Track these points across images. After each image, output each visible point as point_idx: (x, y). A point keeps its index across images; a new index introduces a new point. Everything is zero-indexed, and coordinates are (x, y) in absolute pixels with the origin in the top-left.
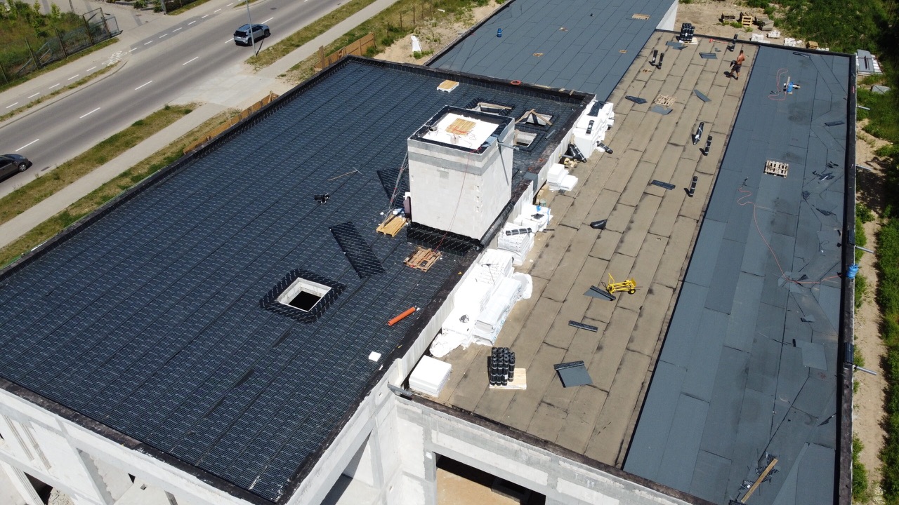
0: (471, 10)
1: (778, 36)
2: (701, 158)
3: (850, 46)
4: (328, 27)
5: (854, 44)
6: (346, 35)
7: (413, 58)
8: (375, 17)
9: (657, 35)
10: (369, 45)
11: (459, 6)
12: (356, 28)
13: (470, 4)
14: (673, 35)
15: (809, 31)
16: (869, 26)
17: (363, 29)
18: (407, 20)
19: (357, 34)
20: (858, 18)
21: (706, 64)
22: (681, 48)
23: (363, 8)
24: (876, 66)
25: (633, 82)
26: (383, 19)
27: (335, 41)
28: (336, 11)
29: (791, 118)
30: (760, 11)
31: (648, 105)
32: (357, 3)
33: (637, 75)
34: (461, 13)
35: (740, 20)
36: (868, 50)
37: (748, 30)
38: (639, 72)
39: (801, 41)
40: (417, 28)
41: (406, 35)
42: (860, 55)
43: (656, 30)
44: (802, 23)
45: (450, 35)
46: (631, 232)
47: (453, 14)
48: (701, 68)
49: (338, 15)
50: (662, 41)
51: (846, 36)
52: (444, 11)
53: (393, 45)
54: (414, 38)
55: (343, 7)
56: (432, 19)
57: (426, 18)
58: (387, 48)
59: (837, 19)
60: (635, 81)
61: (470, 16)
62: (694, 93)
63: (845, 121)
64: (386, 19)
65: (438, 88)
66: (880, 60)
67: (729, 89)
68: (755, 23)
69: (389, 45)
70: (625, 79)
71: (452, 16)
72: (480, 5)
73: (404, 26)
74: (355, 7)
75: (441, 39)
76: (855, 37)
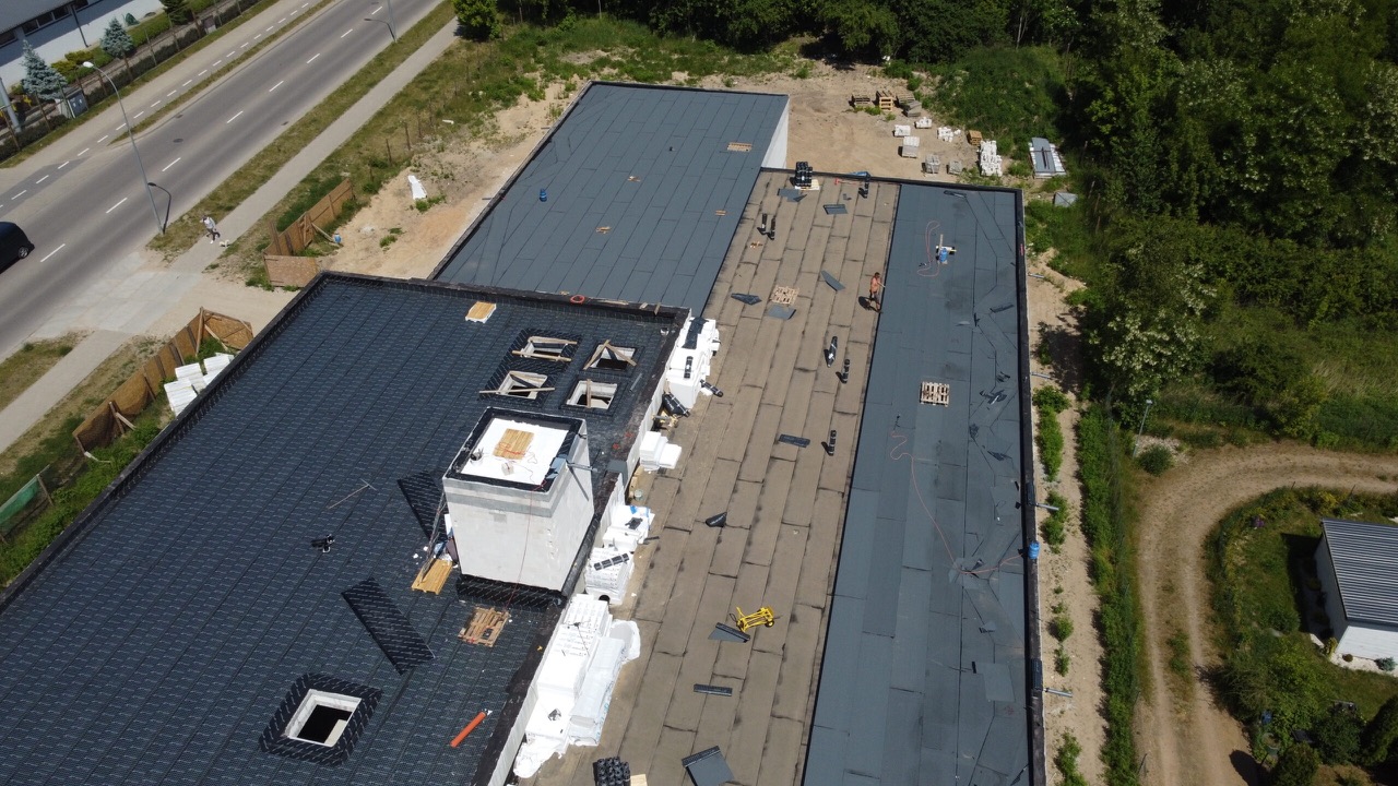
0: (493, 116)
1: (930, 124)
2: (839, 388)
3: (1022, 134)
4: (273, 169)
5: (1027, 131)
6: (304, 181)
7: (416, 210)
8: (347, 145)
9: (765, 177)
10: (345, 198)
11: (474, 111)
12: (319, 166)
13: (490, 105)
14: (785, 175)
15: (969, 115)
16: (1042, 104)
17: (331, 168)
18: (397, 144)
19: (323, 179)
20: (1027, 92)
21: (833, 223)
22: (798, 199)
23: (325, 128)
24: (1057, 164)
25: (739, 266)
26: (359, 146)
27: (289, 194)
28: (281, 137)
29: (948, 305)
30: (902, 84)
31: (762, 305)
32: (315, 121)
33: (743, 253)
34: (479, 123)
35: (876, 103)
36: (1045, 137)
37: (890, 118)
38: (746, 247)
39: (959, 131)
40: (415, 157)
41: (399, 171)
42: (1035, 146)
43: (763, 170)
44: (959, 103)
45: (468, 164)
46: (760, 525)
47: (466, 125)
48: (826, 232)
49: (287, 145)
50: (773, 190)
51: (1015, 120)
52: (452, 122)
53: (381, 192)
54: (412, 179)
55: (292, 130)
56: (436, 140)
57: (427, 137)
58: (373, 198)
59: (1003, 97)
60: (743, 266)
61: (494, 126)
62: (822, 278)
63: (1015, 303)
64: (365, 146)
65: (467, 318)
66: (1060, 151)
67: (867, 266)
68: (897, 104)
69: (376, 192)
70: (727, 262)
71: (465, 130)
72: (506, 106)
73: (395, 155)
74: (312, 128)
75: (455, 172)
76: (1027, 121)
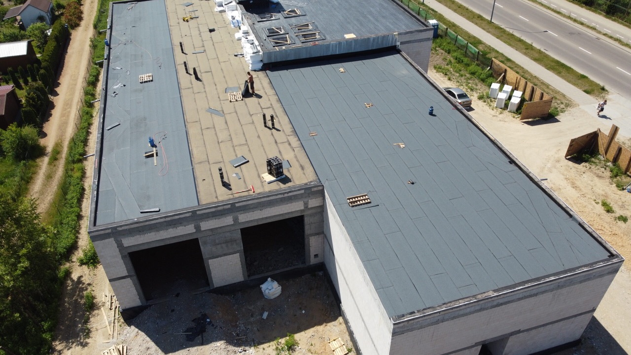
48: (236, 142)
62: (221, 112)
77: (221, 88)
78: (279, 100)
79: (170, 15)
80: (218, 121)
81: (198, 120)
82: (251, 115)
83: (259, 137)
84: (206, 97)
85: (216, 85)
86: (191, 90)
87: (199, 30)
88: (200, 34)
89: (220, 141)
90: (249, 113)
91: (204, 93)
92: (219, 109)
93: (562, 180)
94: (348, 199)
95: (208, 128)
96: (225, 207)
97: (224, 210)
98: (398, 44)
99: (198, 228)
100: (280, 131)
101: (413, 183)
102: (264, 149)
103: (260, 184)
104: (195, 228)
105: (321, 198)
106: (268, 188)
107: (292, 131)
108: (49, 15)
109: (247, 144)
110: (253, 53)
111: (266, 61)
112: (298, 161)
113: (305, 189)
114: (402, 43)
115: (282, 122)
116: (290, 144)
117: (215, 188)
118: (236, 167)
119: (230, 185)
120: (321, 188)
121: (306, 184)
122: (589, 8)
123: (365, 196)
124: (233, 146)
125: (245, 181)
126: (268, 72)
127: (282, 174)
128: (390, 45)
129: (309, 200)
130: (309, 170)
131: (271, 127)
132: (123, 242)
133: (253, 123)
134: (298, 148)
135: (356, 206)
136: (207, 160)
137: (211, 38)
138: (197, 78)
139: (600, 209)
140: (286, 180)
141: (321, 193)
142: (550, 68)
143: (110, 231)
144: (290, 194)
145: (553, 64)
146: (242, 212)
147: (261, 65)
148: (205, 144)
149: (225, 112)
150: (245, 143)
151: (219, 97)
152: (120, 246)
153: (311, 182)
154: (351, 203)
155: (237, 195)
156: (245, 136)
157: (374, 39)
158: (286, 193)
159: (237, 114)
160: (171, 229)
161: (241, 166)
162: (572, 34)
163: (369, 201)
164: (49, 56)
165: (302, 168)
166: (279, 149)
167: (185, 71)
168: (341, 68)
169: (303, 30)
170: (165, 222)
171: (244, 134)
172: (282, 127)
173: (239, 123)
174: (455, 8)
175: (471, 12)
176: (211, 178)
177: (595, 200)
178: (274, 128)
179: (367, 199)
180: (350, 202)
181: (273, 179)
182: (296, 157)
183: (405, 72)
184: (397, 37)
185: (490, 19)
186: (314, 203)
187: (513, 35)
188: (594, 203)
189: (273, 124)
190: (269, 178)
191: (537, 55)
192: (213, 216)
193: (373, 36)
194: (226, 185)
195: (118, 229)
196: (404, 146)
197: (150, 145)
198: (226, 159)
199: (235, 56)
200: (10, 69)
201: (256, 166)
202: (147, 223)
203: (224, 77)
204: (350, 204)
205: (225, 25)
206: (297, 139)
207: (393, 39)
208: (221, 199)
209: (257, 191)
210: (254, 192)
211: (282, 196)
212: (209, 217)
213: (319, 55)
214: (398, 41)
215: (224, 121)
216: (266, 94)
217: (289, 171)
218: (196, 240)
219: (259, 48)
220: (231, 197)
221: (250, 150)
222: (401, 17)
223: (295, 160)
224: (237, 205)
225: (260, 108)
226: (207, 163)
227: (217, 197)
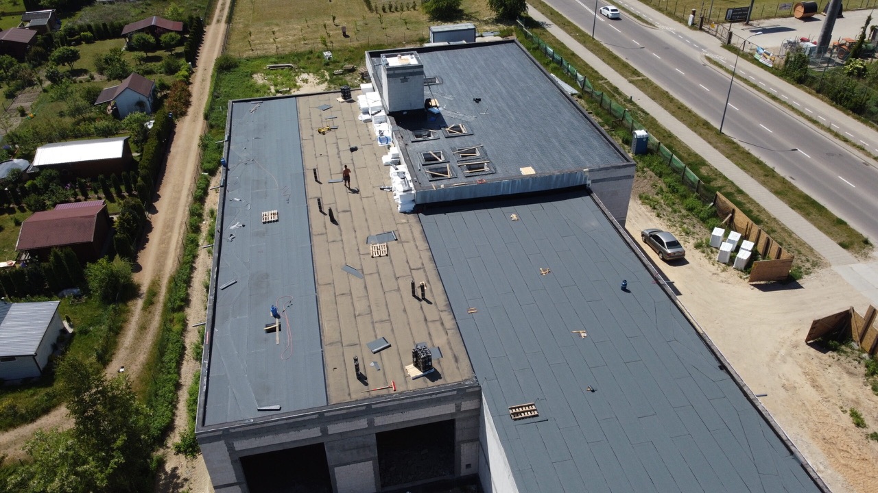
25: (423, 265)
33: (427, 276)
48: (376, 317)
50: (448, 354)
62: (361, 272)
77: (361, 236)
78: (433, 259)
79: (303, 122)
80: (356, 284)
81: (331, 282)
82: (397, 279)
83: (405, 310)
84: (343, 248)
85: (355, 231)
86: (324, 237)
87: (338, 148)
88: (338, 154)
89: (357, 313)
90: (395, 275)
91: (340, 243)
92: (358, 267)
93: (799, 375)
94: (510, 409)
95: (343, 294)
96: (359, 408)
97: (357, 412)
98: (589, 182)
99: (324, 431)
100: (431, 303)
101: (593, 391)
102: (410, 329)
103: (403, 378)
104: (321, 431)
105: (477, 401)
106: (412, 386)
107: (446, 305)
108: (150, 99)
109: (389, 321)
110: (404, 191)
111: (419, 202)
112: (451, 349)
113: (458, 390)
114: (593, 181)
115: (435, 292)
116: (442, 324)
117: (348, 382)
118: (375, 353)
119: (366, 379)
120: (477, 389)
121: (459, 384)
122: (857, 116)
123: (531, 405)
124: (373, 323)
125: (384, 374)
126: (421, 215)
127: (430, 367)
128: (578, 184)
129: (463, 403)
130: (464, 363)
131: (420, 297)
132: (235, 445)
133: (399, 290)
134: (453, 331)
135: (520, 419)
136: (340, 339)
137: (352, 160)
138: (333, 221)
139: (847, 420)
140: (434, 375)
141: (478, 395)
142: (795, 206)
143: (221, 433)
144: (439, 395)
145: (800, 200)
146: (379, 414)
147: (412, 206)
148: (338, 317)
149: (365, 273)
150: (387, 318)
151: (358, 250)
152: (231, 449)
153: (466, 380)
154: (514, 414)
155: (374, 394)
156: (388, 308)
157: (558, 177)
158: (434, 394)
159: (379, 275)
160: (293, 432)
161: (382, 352)
162: (831, 156)
163: (536, 413)
164: (149, 160)
165: (456, 360)
166: (428, 330)
167: (318, 209)
168: (513, 214)
169: (468, 158)
170: (286, 424)
171: (387, 305)
172: (434, 299)
173: (381, 290)
174: (674, 109)
175: (695, 116)
176: (343, 366)
177: (841, 408)
178: (424, 299)
179: (534, 410)
180: (512, 414)
181: (420, 373)
182: (449, 343)
183: (594, 223)
184: (587, 174)
185: (719, 128)
186: (467, 405)
187: (749, 154)
188: (839, 411)
189: (423, 295)
190: (414, 371)
191: (779, 186)
192: (343, 419)
193: (557, 173)
194: (362, 378)
195: (231, 430)
196: (586, 335)
197: (272, 315)
198: (364, 341)
199: (381, 189)
200: (101, 176)
201: (399, 354)
202: (265, 425)
203: (366, 220)
204: (512, 416)
205: (370, 142)
206: (452, 316)
207: (582, 176)
208: (354, 397)
209: (400, 389)
210: (395, 390)
211: (429, 397)
212: (338, 420)
213: (485, 195)
214: (589, 179)
215: (363, 285)
216: (417, 248)
217: (439, 363)
218: (322, 445)
219: (411, 185)
220: (367, 395)
221: (392, 330)
222: (595, 143)
223: (447, 347)
224: (373, 407)
225: (408, 268)
226: (340, 344)
227: (349, 394)
